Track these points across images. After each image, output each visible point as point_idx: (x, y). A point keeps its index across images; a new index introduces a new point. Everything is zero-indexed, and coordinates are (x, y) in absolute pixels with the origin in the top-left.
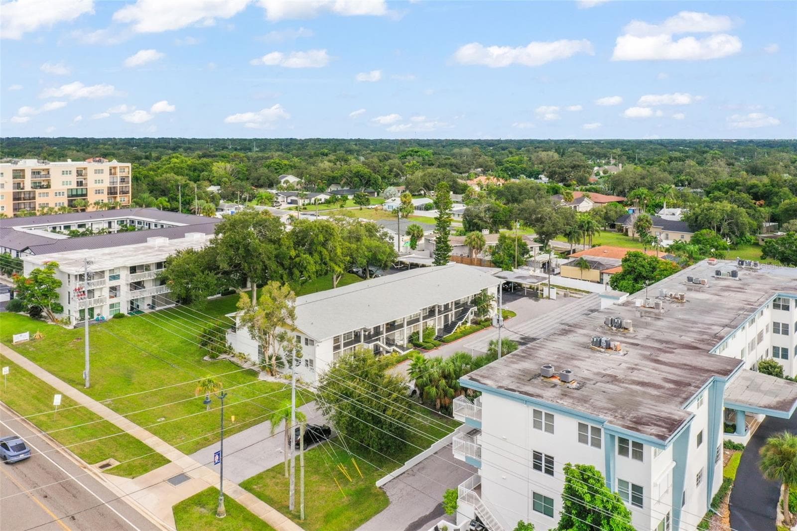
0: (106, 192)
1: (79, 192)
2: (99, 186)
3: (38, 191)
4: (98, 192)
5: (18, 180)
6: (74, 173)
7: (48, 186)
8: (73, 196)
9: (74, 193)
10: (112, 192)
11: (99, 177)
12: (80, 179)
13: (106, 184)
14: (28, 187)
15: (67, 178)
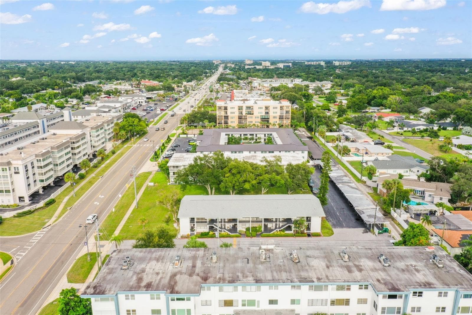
0: (278, 117)
1: (266, 117)
2: (275, 115)
3: (248, 116)
4: (275, 117)
5: (241, 111)
6: (264, 108)
7: (253, 114)
8: (263, 119)
9: (264, 117)
10: (281, 118)
11: (275, 110)
12: (267, 111)
13: (278, 114)
14: (244, 114)
15: (260, 110)
